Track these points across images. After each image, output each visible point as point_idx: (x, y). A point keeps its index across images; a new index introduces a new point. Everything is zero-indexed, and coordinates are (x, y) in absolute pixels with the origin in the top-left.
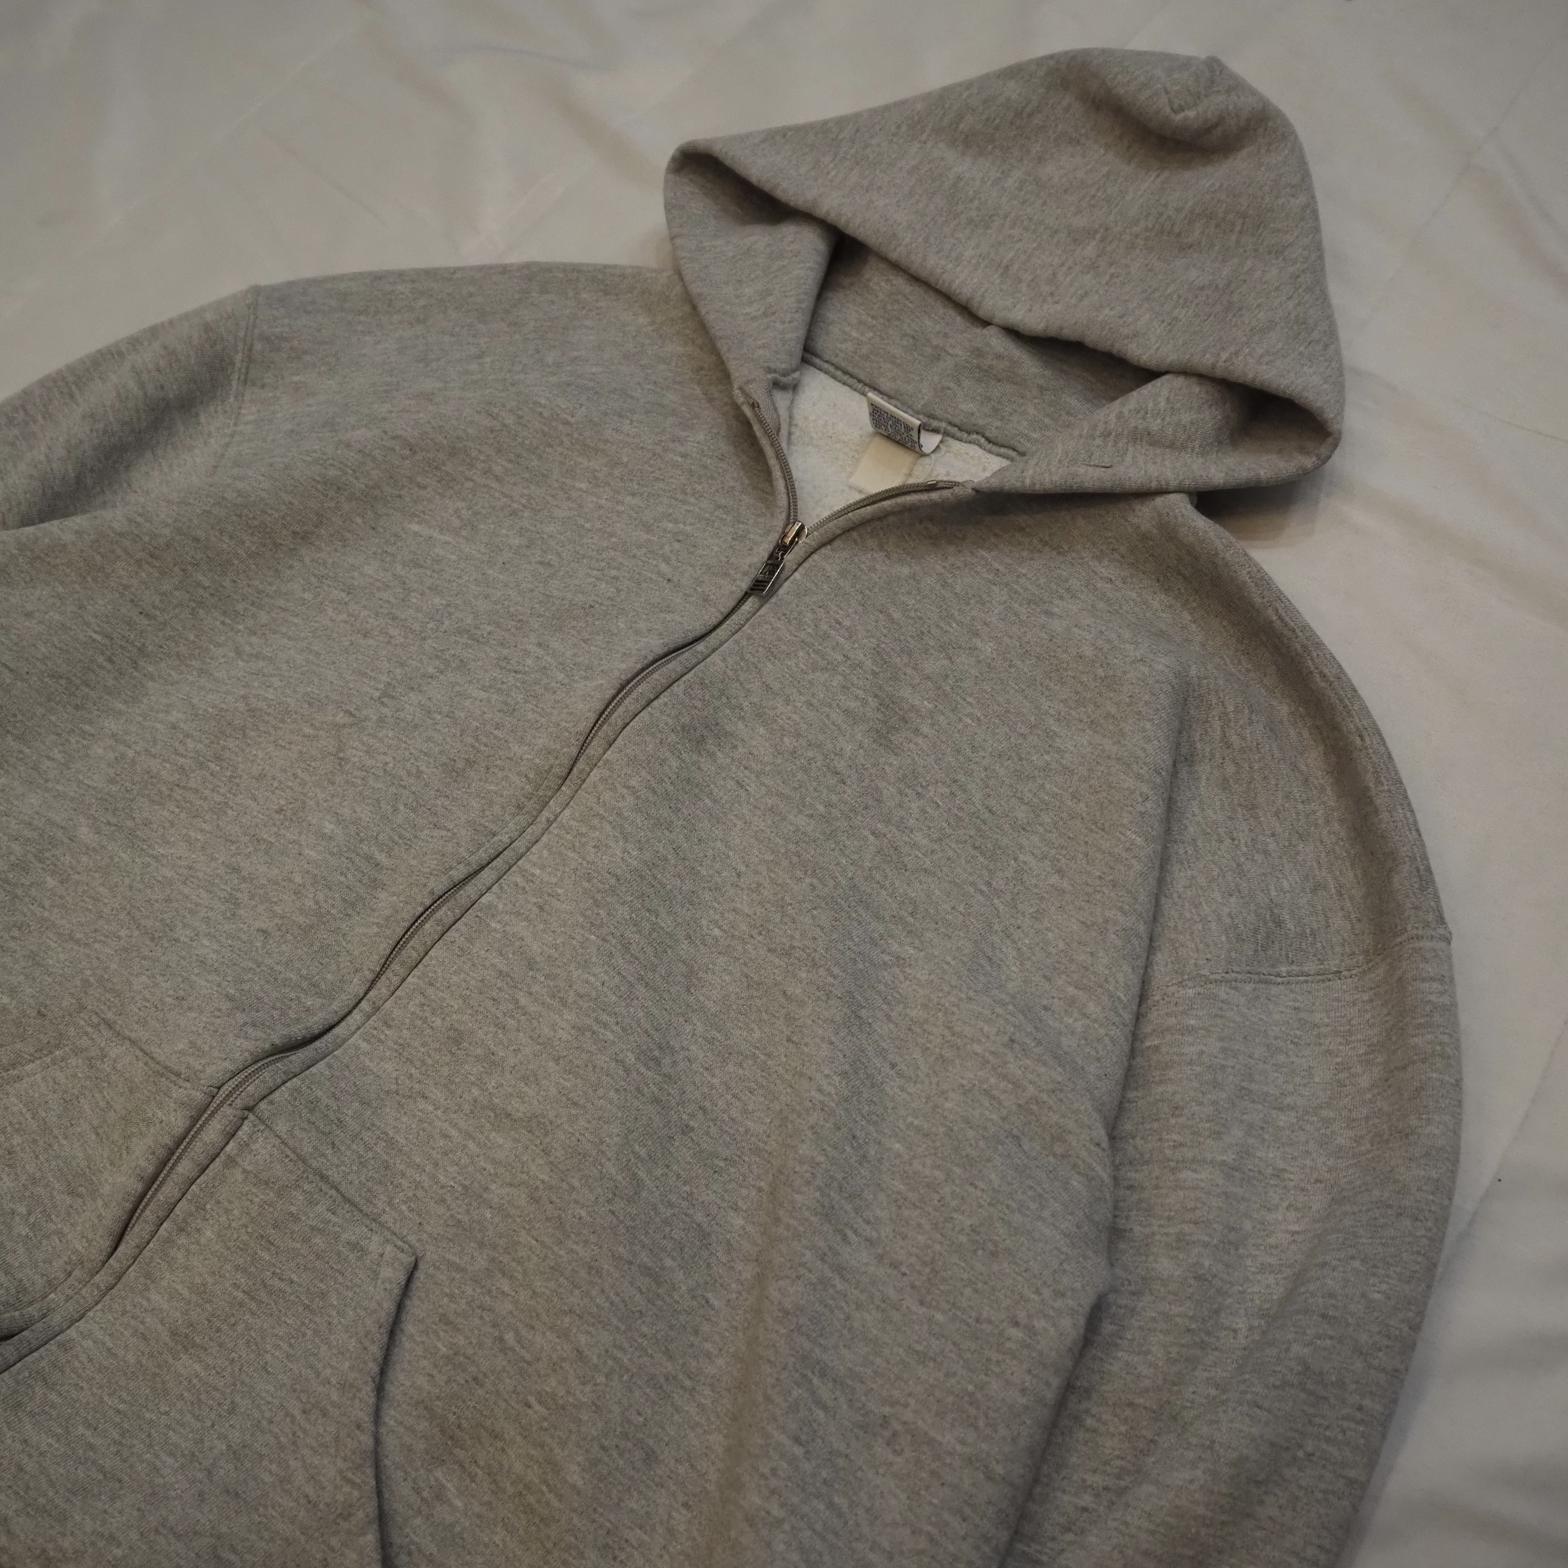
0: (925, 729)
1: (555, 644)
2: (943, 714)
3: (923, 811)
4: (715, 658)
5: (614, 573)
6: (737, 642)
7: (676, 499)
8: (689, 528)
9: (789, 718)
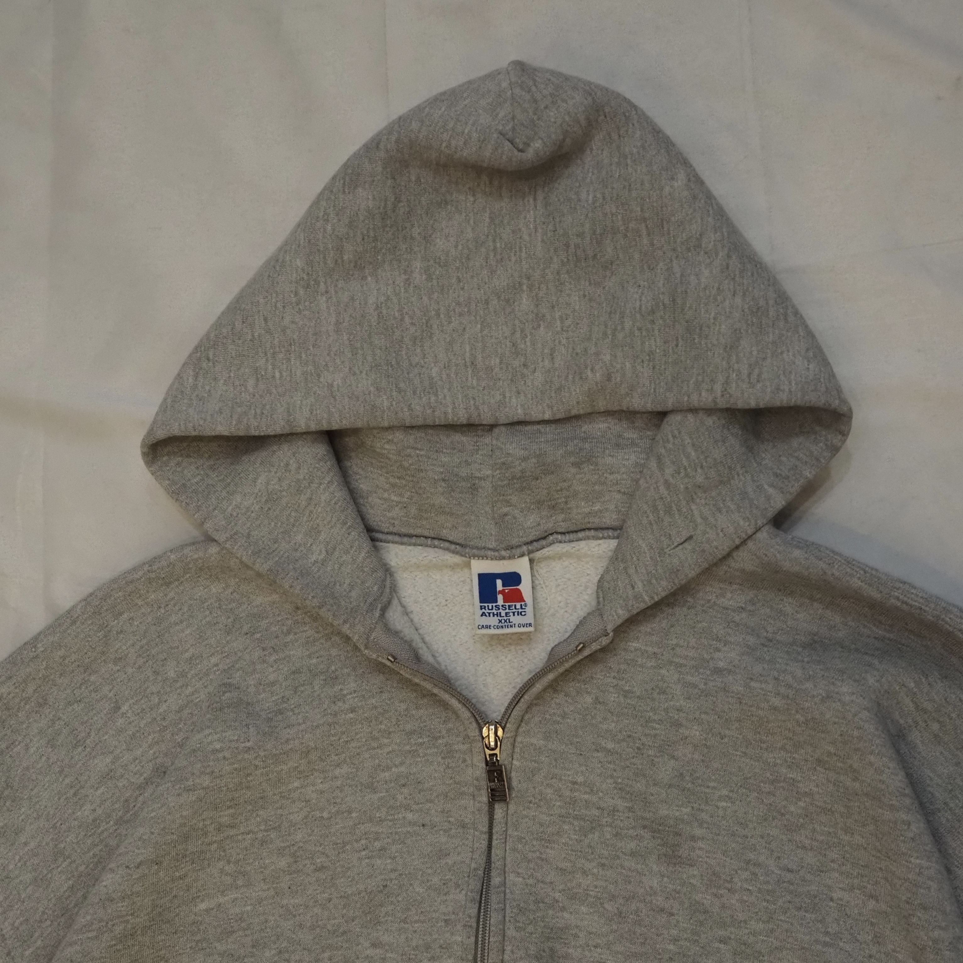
0: (698, 832)
1: (385, 938)
2: (702, 810)
3: (742, 902)
4: (511, 877)
5: (377, 844)
6: (514, 850)
7: (374, 749)
8: (402, 769)
9: (596, 887)
